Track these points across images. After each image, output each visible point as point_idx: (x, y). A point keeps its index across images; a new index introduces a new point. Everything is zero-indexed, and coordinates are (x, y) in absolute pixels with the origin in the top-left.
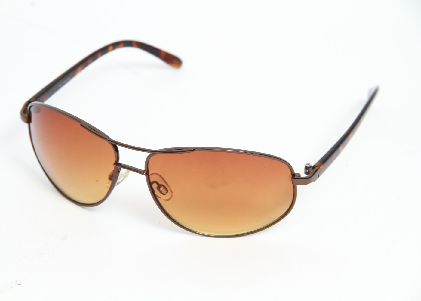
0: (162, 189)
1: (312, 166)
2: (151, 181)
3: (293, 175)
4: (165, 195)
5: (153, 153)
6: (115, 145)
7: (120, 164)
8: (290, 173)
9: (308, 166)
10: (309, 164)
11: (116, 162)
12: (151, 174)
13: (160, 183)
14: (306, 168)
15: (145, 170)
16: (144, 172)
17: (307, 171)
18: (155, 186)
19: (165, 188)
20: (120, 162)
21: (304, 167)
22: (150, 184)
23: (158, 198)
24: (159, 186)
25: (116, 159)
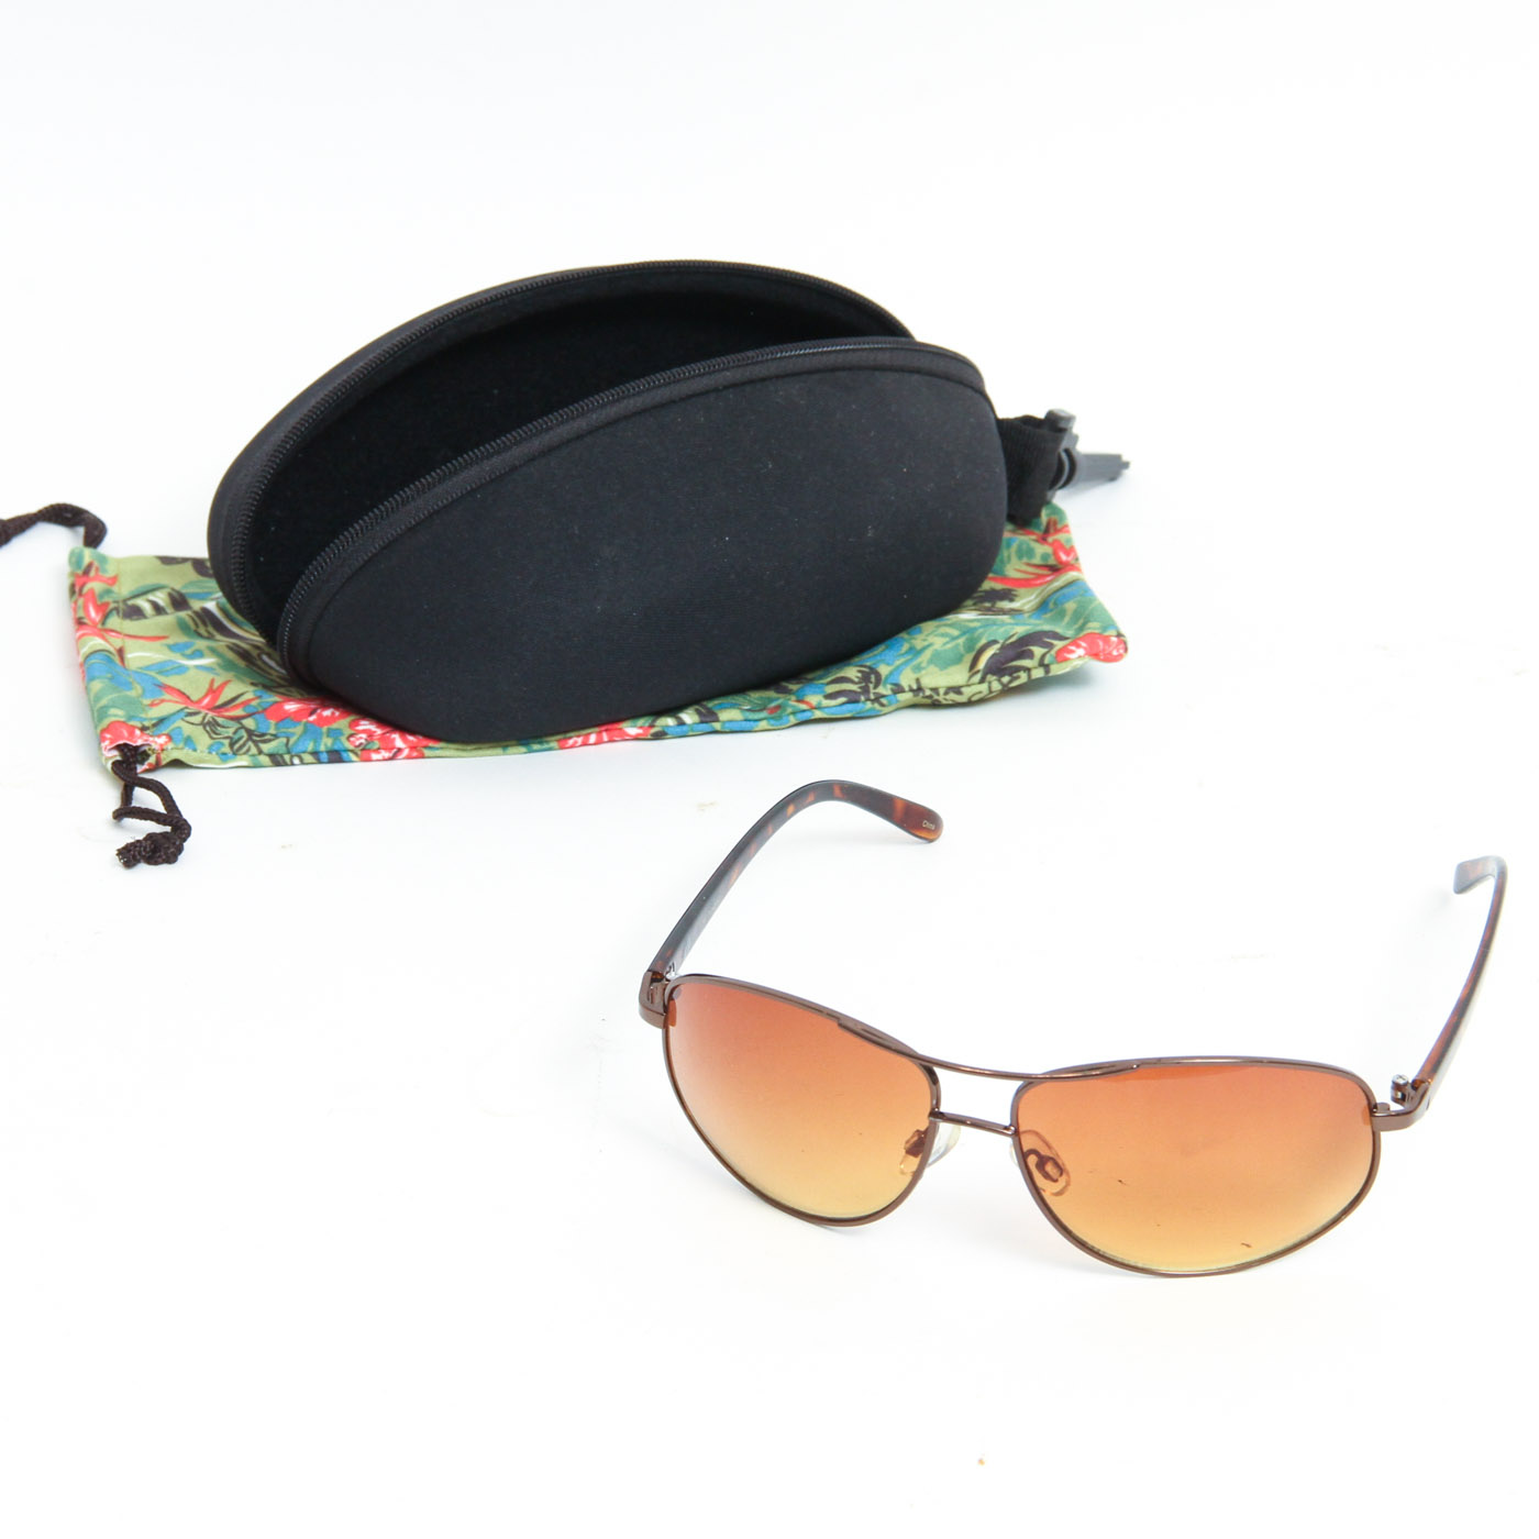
0: (1049, 1168)
1: (1410, 1081)
2: (1025, 1149)
3: (1372, 1107)
4: (1056, 1181)
5: (1029, 1081)
6: (929, 1067)
7: (942, 1113)
8: (1365, 1102)
9: (1401, 1082)
10: (1401, 1077)
11: (933, 1109)
12: (1025, 1132)
13: (1043, 1153)
14: (1397, 1087)
15: (1011, 1125)
16: (1006, 1128)
17: (1399, 1095)
18: (1032, 1160)
19: (1057, 1165)
20: (944, 1108)
21: (1390, 1084)
22: (1023, 1156)
23: (1043, 1193)
24: (1042, 1162)
25: (934, 1102)
